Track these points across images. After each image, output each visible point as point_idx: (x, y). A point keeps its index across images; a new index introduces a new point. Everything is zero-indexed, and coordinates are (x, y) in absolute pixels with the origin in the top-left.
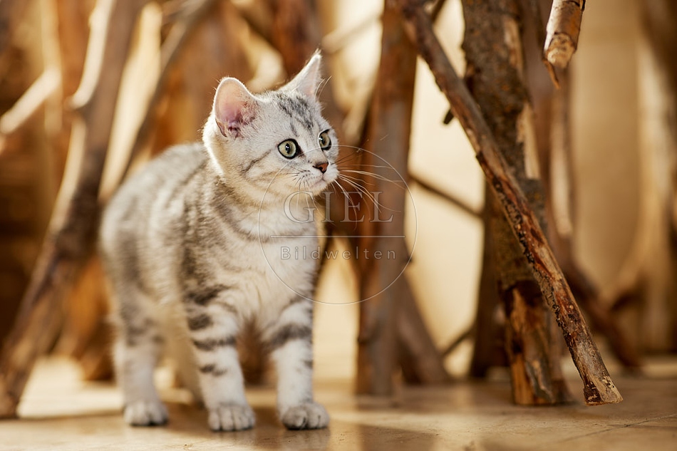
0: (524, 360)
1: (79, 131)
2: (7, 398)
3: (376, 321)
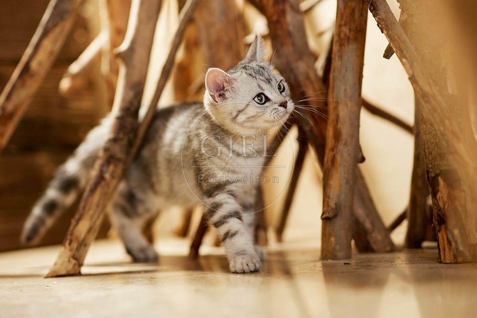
0: (446, 228)
1: (123, 71)
2: (73, 261)
3: (336, 204)
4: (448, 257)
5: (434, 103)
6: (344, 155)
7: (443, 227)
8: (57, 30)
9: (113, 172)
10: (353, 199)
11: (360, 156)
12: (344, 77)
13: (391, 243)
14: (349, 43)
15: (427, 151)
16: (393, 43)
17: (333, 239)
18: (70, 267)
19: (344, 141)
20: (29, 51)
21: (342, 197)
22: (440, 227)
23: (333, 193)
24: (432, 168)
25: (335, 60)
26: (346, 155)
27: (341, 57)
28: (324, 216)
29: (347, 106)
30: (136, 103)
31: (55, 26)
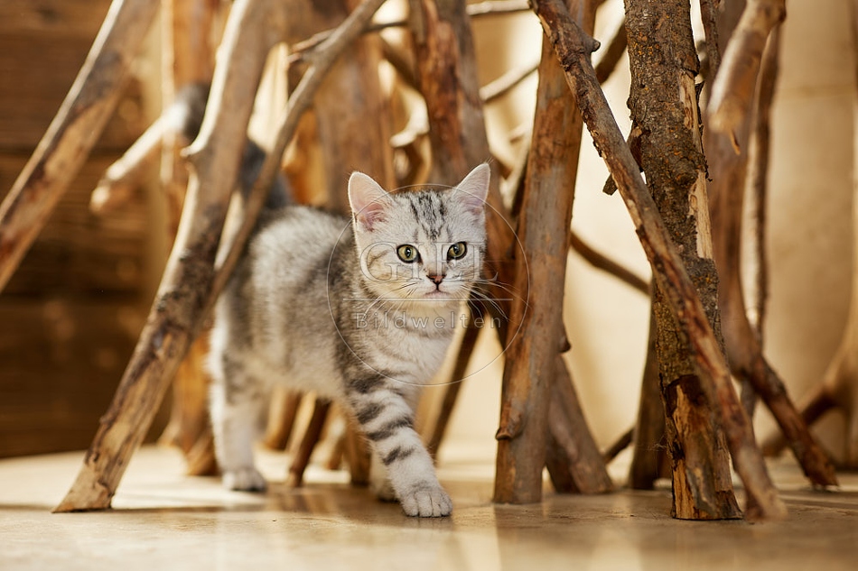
1: (194, 185)
2: (101, 488)
3: (520, 416)
4: (686, 509)
5: (671, 272)
6: (537, 339)
7: (681, 462)
8: (92, 113)
9: (171, 347)
10: (547, 409)
11: (562, 341)
12: (541, 216)
13: (607, 480)
14: (551, 163)
15: (661, 344)
16: (616, 175)
17: (513, 471)
18: (94, 497)
19: (537, 318)
20: (44, 144)
21: (532, 405)
22: (676, 462)
23: (517, 399)
24: (667, 371)
25: (529, 189)
26: (539, 339)
27: (539, 185)
28: (501, 434)
29: (545, 263)
30: (211, 238)
31: (88, 106)
